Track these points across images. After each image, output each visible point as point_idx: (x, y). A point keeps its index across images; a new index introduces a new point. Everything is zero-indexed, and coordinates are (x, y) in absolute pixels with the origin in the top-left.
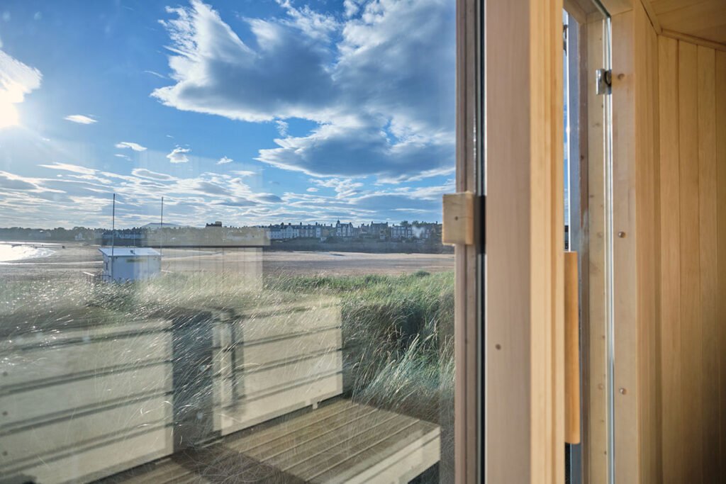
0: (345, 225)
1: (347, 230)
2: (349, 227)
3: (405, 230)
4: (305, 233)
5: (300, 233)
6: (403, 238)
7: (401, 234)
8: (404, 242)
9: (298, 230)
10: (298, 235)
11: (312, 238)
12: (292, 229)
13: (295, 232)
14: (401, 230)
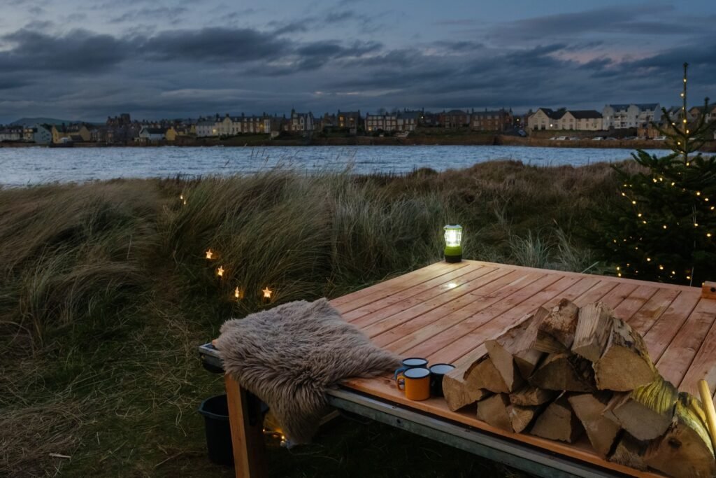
0: (303, 115)
1: (306, 121)
2: (309, 119)
3: (382, 120)
4: (248, 127)
5: (242, 127)
6: (381, 131)
7: (378, 125)
8: (382, 136)
9: (239, 123)
10: (240, 130)
11: (259, 134)
12: (230, 121)
13: (235, 127)
14: (377, 120)
